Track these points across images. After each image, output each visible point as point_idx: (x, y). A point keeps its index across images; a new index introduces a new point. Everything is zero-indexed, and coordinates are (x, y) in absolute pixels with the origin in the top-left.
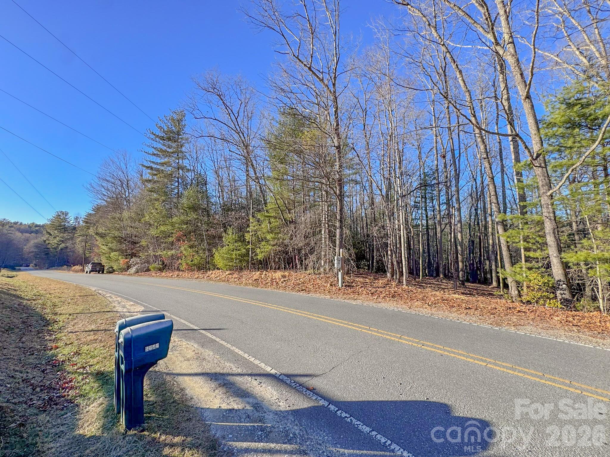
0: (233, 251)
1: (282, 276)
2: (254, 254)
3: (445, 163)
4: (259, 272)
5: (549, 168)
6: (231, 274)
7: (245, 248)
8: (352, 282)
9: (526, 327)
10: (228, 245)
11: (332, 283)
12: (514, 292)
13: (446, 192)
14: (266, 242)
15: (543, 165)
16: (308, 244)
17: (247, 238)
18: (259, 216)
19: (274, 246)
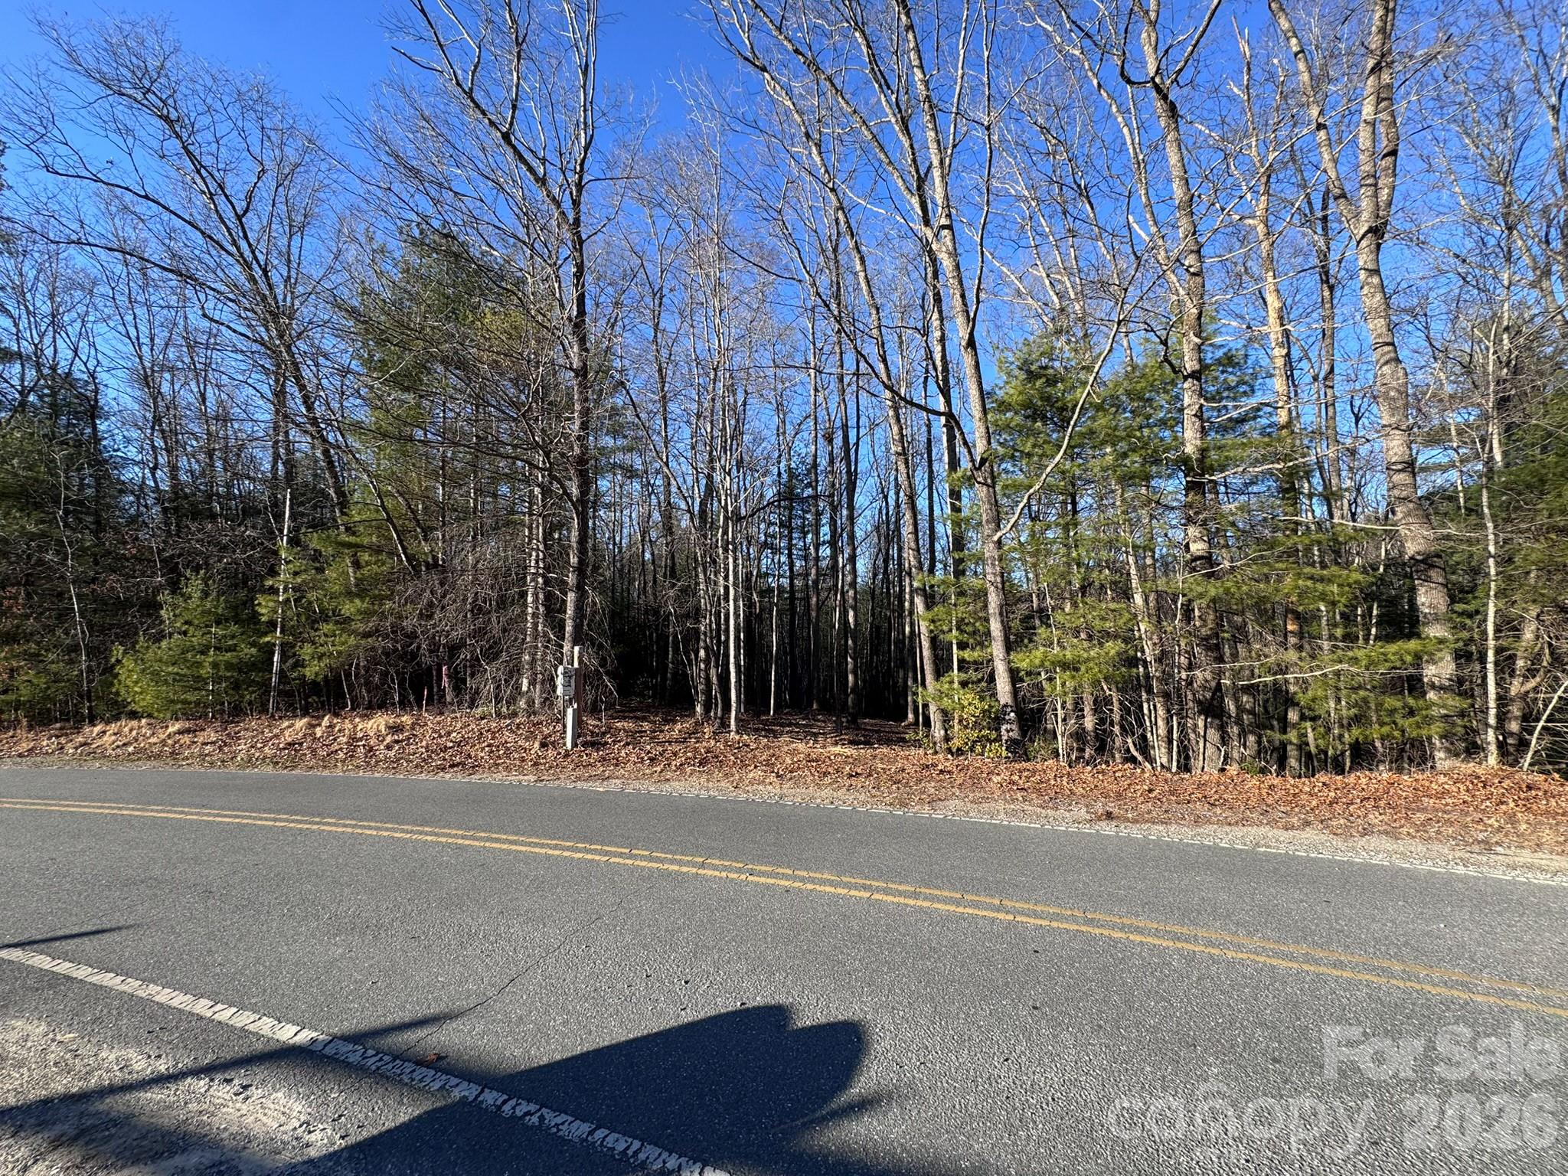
0: (202, 653)
1: (391, 728)
2: (291, 661)
3: (831, 453)
4: (305, 720)
5: (998, 488)
6: (188, 731)
7: (253, 644)
8: (604, 734)
9: (948, 803)
10: (185, 633)
11: (545, 738)
12: (938, 732)
13: (831, 518)
14: (337, 623)
15: (989, 481)
16: (480, 633)
17: (263, 611)
18: (315, 541)
19: (367, 635)
